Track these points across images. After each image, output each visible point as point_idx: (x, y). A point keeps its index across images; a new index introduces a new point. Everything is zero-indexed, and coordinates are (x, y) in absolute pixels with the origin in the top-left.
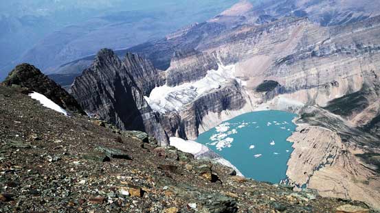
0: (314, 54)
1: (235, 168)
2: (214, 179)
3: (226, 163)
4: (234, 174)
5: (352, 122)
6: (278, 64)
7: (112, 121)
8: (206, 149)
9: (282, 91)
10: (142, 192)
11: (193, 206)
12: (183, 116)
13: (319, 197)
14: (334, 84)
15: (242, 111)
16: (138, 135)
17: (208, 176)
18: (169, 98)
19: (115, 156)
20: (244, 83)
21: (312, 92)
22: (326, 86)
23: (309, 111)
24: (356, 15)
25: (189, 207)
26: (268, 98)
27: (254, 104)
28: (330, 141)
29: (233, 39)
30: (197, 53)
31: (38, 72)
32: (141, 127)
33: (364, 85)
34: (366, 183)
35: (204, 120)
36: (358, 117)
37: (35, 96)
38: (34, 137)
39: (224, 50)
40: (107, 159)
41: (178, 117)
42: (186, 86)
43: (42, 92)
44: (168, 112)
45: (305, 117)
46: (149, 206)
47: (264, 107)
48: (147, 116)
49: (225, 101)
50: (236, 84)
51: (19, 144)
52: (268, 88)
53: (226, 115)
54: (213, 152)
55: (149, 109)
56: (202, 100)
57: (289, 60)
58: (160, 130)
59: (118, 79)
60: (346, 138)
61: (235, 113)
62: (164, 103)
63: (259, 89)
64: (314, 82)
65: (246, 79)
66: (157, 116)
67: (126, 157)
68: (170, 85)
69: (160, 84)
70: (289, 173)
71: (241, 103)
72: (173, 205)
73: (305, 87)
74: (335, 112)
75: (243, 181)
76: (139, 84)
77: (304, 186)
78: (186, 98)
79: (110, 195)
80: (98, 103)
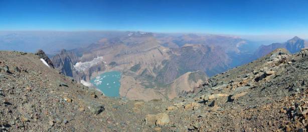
0: (125, 54)
1: (102, 93)
2: (96, 97)
3: (99, 90)
4: (102, 95)
5: (137, 73)
6: (115, 57)
7: (63, 72)
8: (93, 85)
9: (117, 65)
10: (72, 100)
11: (89, 108)
12: (86, 73)
13: (129, 101)
14: (132, 62)
15: (105, 72)
16: (70, 78)
17: (94, 95)
18: (81, 67)
19: (63, 85)
20: (105, 62)
21: (126, 65)
22: (129, 63)
23: (125, 71)
24: (136, 43)
25: (88, 108)
26: (112, 67)
27: (108, 69)
28: (131, 80)
29: (102, 49)
30: (91, 53)
31: (44, 53)
32: (71, 76)
33: (139, 62)
34: (143, 92)
35: (92, 75)
36: (139, 72)
37: (42, 60)
38: (40, 72)
39: (99, 52)
40: (60, 86)
41: (84, 73)
42: (87, 63)
43: (44, 59)
44: (81, 71)
45: (124, 73)
46: (74, 106)
47: (111, 70)
48: (74, 72)
49: (99, 68)
50: (103, 63)
51: (35, 73)
52: (113, 64)
53: (99, 73)
54: (95, 86)
55: (75, 70)
56: (92, 68)
57: (118, 55)
58: (78, 77)
59: (66, 59)
60: (136, 79)
61: (102, 72)
62: (80, 68)
63: (110, 64)
64: (126, 62)
65: (106, 61)
66: (77, 72)
67: (67, 86)
68: (82, 62)
69: (79, 61)
70: (120, 93)
71: (104, 69)
72: (82, 107)
73: (123, 64)
74: (132, 71)
75: (105, 97)
76: (72, 61)
77: (125, 97)
78: (86, 67)
79: (61, 99)
80: (59, 65)
